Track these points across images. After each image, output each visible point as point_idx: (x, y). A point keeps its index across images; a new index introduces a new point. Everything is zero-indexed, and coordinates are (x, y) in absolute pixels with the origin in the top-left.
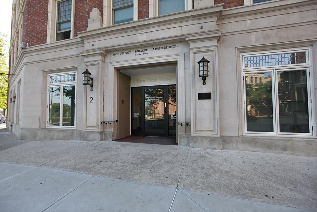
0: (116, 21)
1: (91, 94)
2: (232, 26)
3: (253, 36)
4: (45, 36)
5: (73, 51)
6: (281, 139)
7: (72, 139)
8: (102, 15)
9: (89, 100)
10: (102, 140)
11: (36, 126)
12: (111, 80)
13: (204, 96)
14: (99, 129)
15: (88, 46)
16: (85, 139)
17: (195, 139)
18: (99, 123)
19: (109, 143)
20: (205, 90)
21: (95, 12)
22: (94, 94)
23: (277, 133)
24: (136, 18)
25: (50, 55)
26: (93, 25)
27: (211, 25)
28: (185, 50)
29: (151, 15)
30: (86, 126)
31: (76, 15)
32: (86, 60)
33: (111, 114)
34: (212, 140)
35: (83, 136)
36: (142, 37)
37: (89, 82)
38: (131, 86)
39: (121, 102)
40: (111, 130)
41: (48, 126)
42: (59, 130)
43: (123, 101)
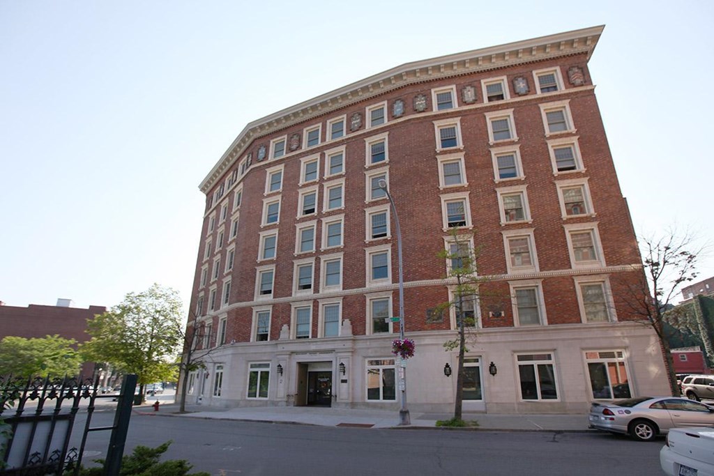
0: (299, 331)
1: (281, 378)
2: (360, 345)
3: (370, 351)
4: (249, 337)
5: (269, 349)
6: (383, 403)
7: (266, 406)
8: (289, 329)
9: (279, 381)
10: (287, 405)
11: (239, 398)
12: (294, 370)
13: (344, 381)
14: (285, 399)
15: (280, 348)
16: (276, 406)
17: (338, 404)
18: (286, 396)
19: (292, 406)
20: (344, 378)
21: (285, 327)
22: (283, 378)
23: (381, 400)
24: (310, 337)
25: (252, 350)
26: (283, 335)
27: (349, 345)
28: (334, 356)
29: (319, 337)
30: (277, 398)
31: (272, 326)
32: (278, 357)
33: (293, 389)
34: (347, 404)
35: (274, 404)
36: (313, 347)
37: (280, 369)
38: (309, 370)
39: (301, 382)
40: (293, 400)
41: (247, 398)
42: (257, 401)
43: (302, 382)
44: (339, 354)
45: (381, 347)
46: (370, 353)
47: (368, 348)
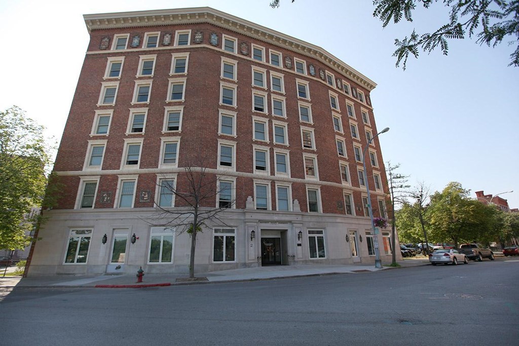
0: (258, 203)
1: (252, 242)
8: (253, 200)
9: (250, 245)
12: (260, 235)
13: (299, 245)
14: (256, 261)
15: (248, 216)
17: (297, 262)
18: (256, 258)
20: (299, 243)
21: (250, 198)
24: (271, 210)
26: (249, 206)
28: (291, 226)
30: (248, 260)
31: (237, 195)
44: (295, 225)
45: (317, 222)
46: (311, 225)
47: (310, 222)
